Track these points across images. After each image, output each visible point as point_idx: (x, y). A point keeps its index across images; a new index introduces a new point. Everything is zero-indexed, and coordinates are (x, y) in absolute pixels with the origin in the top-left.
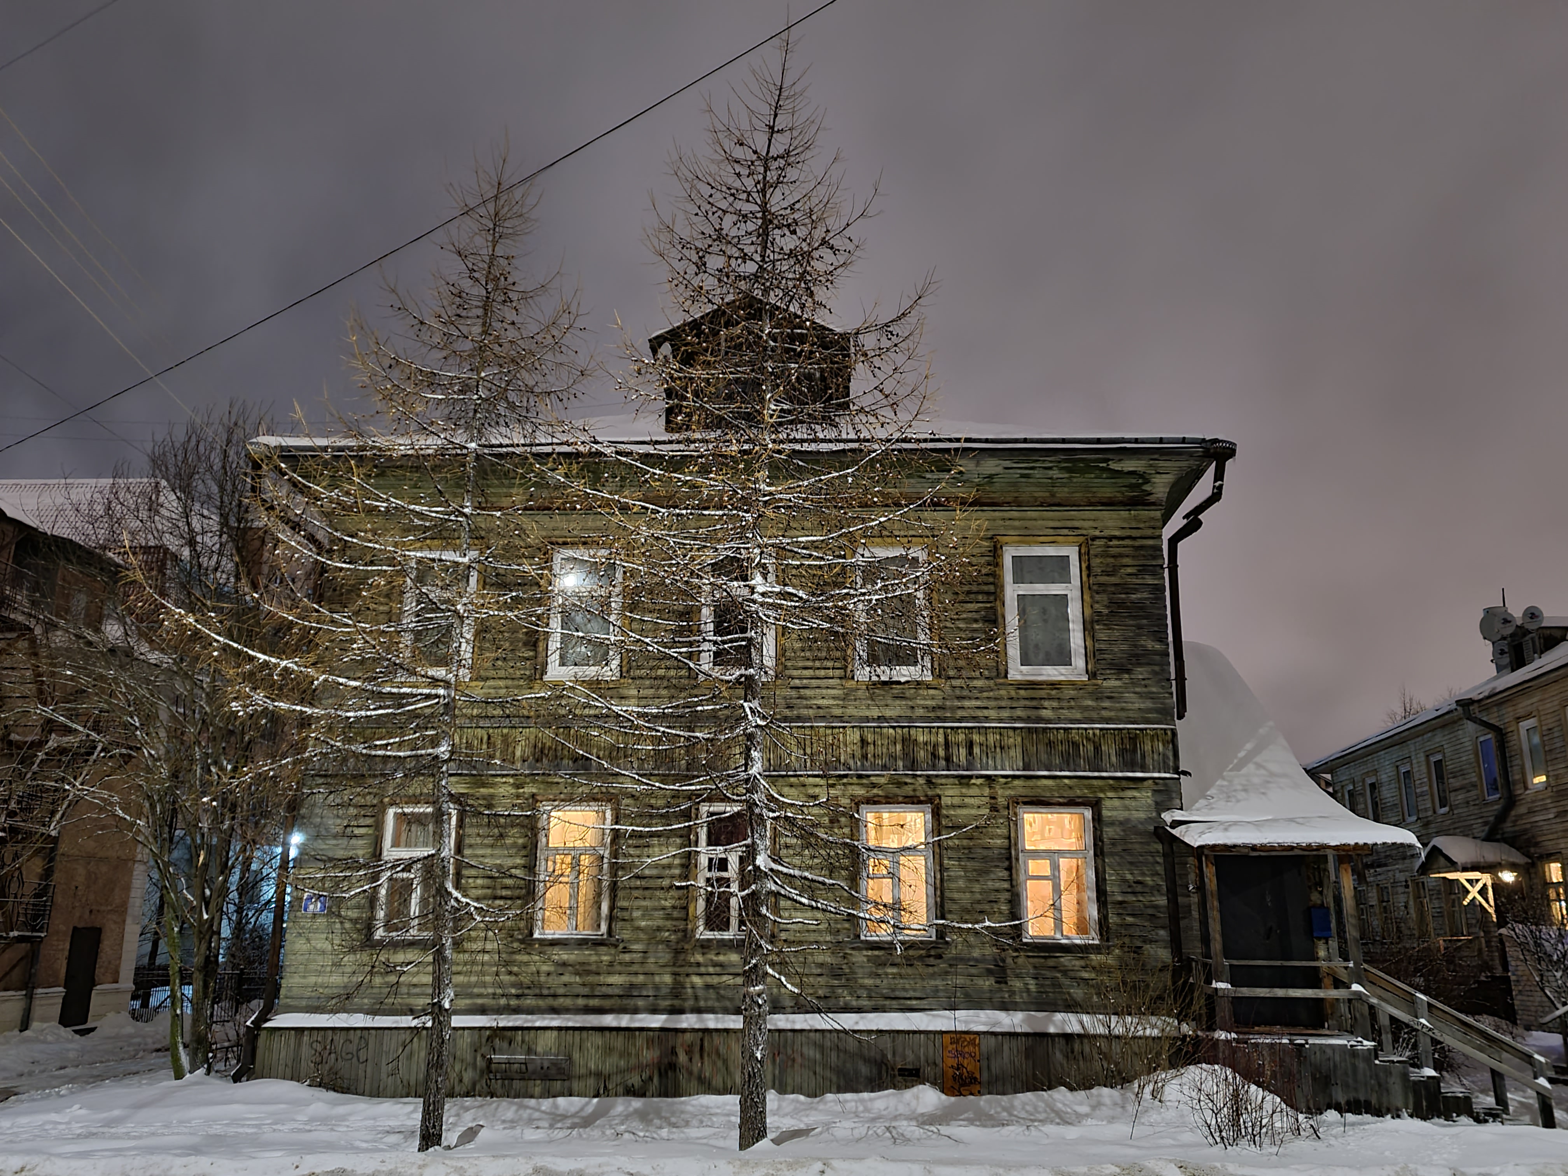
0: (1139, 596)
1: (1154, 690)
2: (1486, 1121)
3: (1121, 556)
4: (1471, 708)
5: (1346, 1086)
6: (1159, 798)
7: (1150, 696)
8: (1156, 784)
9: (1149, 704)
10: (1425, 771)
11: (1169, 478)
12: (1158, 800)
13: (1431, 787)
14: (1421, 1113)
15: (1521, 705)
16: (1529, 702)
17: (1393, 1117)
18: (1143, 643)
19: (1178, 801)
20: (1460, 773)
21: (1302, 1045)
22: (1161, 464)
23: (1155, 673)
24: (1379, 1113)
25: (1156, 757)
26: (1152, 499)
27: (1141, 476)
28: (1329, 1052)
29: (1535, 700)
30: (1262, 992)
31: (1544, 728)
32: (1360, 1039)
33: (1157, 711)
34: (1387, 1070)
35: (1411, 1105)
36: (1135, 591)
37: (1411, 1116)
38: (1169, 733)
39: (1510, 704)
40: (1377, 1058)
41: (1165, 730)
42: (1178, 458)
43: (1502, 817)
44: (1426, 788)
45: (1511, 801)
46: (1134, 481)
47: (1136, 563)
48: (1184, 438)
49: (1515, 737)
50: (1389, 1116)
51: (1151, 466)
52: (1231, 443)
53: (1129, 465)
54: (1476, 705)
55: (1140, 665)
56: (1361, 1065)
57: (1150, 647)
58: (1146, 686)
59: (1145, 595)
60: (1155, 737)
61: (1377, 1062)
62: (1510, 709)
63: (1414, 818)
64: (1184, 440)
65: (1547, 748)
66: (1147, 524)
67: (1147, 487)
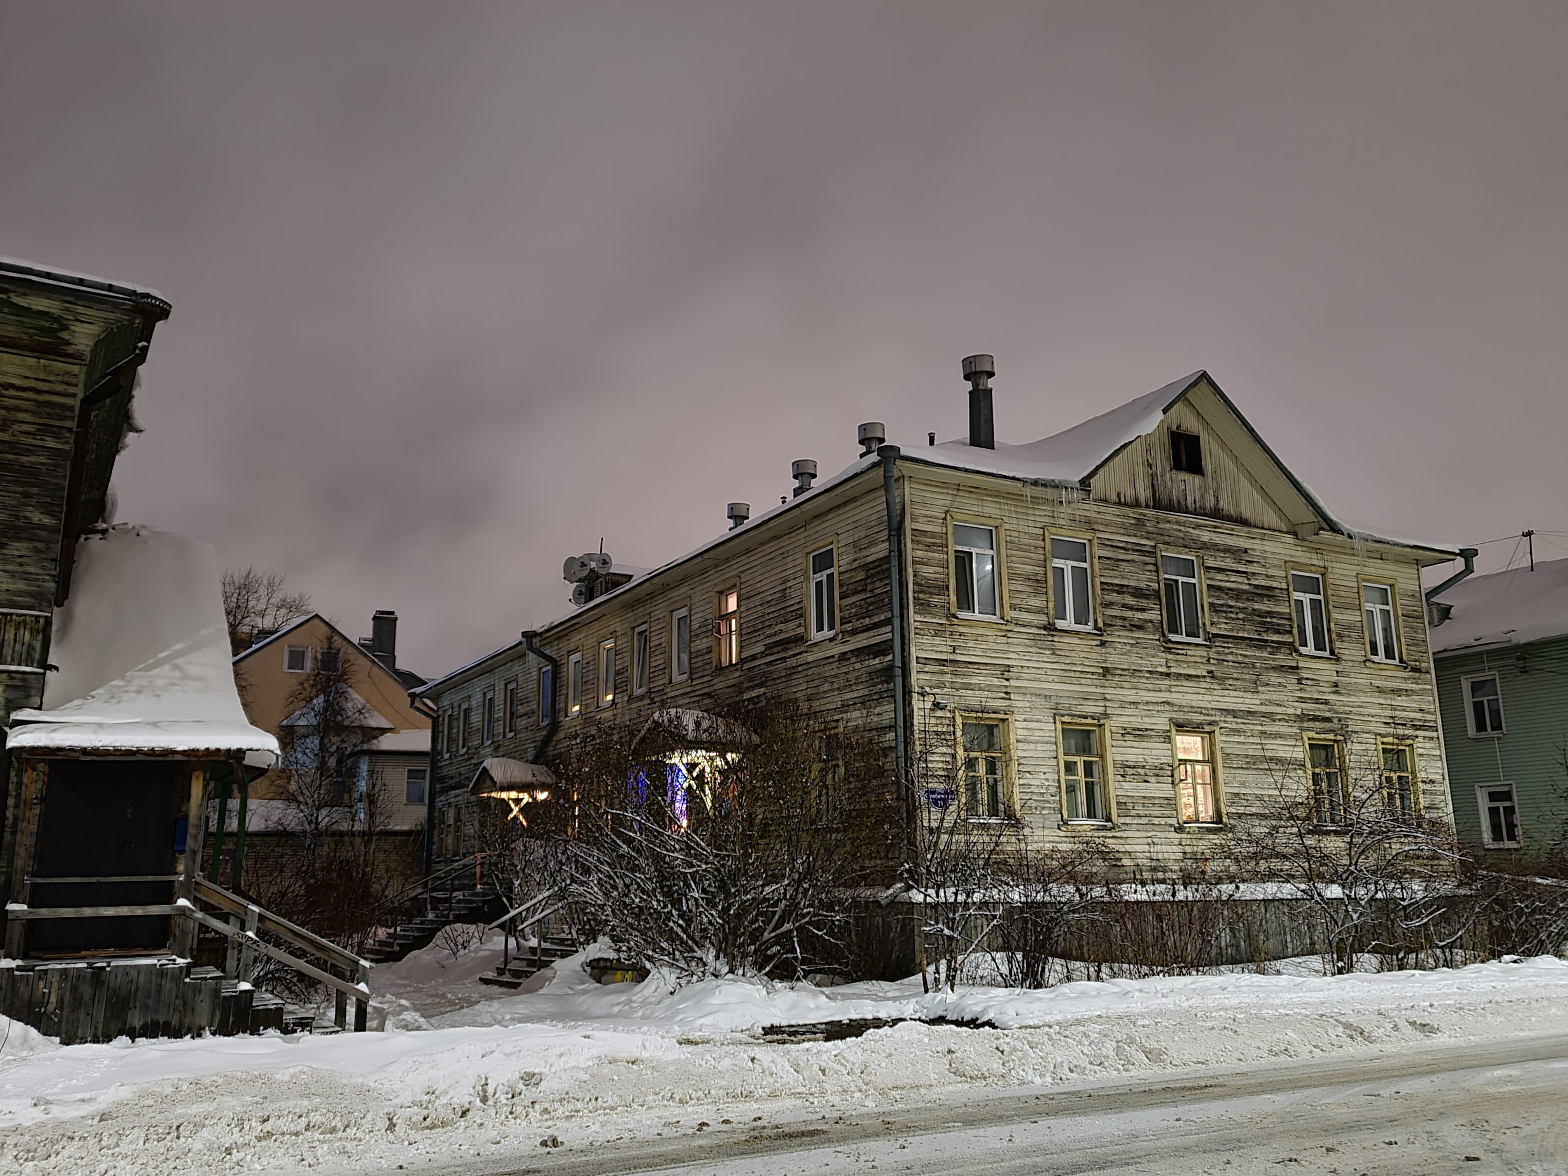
0: (33, 459)
1: (32, 569)
2: (294, 1031)
3: (18, 409)
4: (534, 640)
5: (146, 1008)
6: (12, 695)
7: (26, 577)
8: (12, 678)
9: (21, 586)
10: (503, 698)
11: (94, 329)
12: (10, 697)
13: (505, 713)
14: (225, 1030)
15: (573, 640)
16: (578, 638)
17: (193, 1038)
18: (28, 514)
19: (38, 700)
20: (524, 701)
21: (104, 968)
22: (81, 309)
23: (38, 551)
24: (176, 1034)
25: (18, 647)
26: (70, 349)
27: (58, 319)
28: (134, 974)
29: (582, 636)
30: (68, 912)
31: (585, 662)
32: (174, 957)
33: (30, 594)
34: (196, 989)
35: (216, 1024)
36: (28, 452)
37: (214, 1034)
38: (42, 621)
39: (567, 638)
40: (187, 976)
41: (37, 617)
42: (100, 306)
43: (546, 741)
44: (501, 714)
45: (555, 726)
46: (48, 324)
47: (33, 420)
48: (111, 285)
49: (565, 669)
50: (189, 1036)
51: (67, 309)
52: (166, 303)
53: (39, 303)
54: (539, 638)
55: (18, 539)
56: (168, 985)
57: (36, 520)
58: (21, 565)
59: (42, 459)
60: (21, 624)
61: (187, 980)
62: (566, 643)
63: (490, 742)
64: (110, 288)
65: (584, 680)
66: (60, 378)
67: (65, 335)
